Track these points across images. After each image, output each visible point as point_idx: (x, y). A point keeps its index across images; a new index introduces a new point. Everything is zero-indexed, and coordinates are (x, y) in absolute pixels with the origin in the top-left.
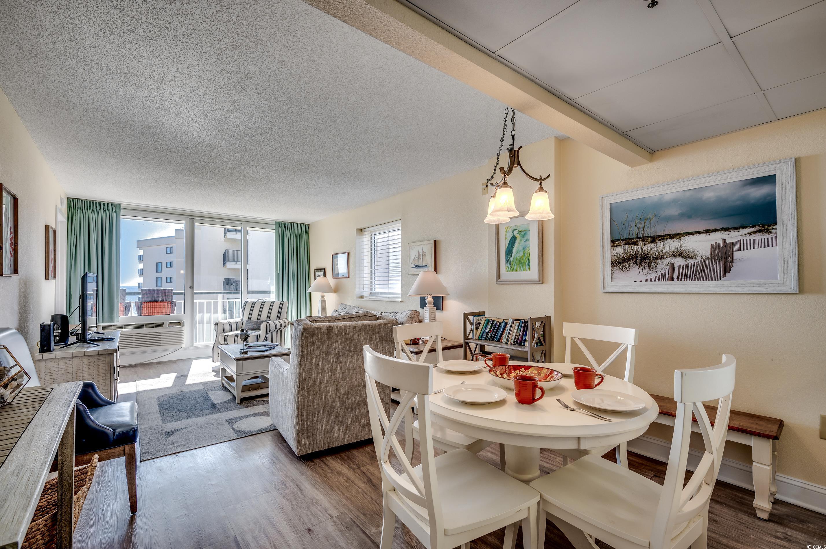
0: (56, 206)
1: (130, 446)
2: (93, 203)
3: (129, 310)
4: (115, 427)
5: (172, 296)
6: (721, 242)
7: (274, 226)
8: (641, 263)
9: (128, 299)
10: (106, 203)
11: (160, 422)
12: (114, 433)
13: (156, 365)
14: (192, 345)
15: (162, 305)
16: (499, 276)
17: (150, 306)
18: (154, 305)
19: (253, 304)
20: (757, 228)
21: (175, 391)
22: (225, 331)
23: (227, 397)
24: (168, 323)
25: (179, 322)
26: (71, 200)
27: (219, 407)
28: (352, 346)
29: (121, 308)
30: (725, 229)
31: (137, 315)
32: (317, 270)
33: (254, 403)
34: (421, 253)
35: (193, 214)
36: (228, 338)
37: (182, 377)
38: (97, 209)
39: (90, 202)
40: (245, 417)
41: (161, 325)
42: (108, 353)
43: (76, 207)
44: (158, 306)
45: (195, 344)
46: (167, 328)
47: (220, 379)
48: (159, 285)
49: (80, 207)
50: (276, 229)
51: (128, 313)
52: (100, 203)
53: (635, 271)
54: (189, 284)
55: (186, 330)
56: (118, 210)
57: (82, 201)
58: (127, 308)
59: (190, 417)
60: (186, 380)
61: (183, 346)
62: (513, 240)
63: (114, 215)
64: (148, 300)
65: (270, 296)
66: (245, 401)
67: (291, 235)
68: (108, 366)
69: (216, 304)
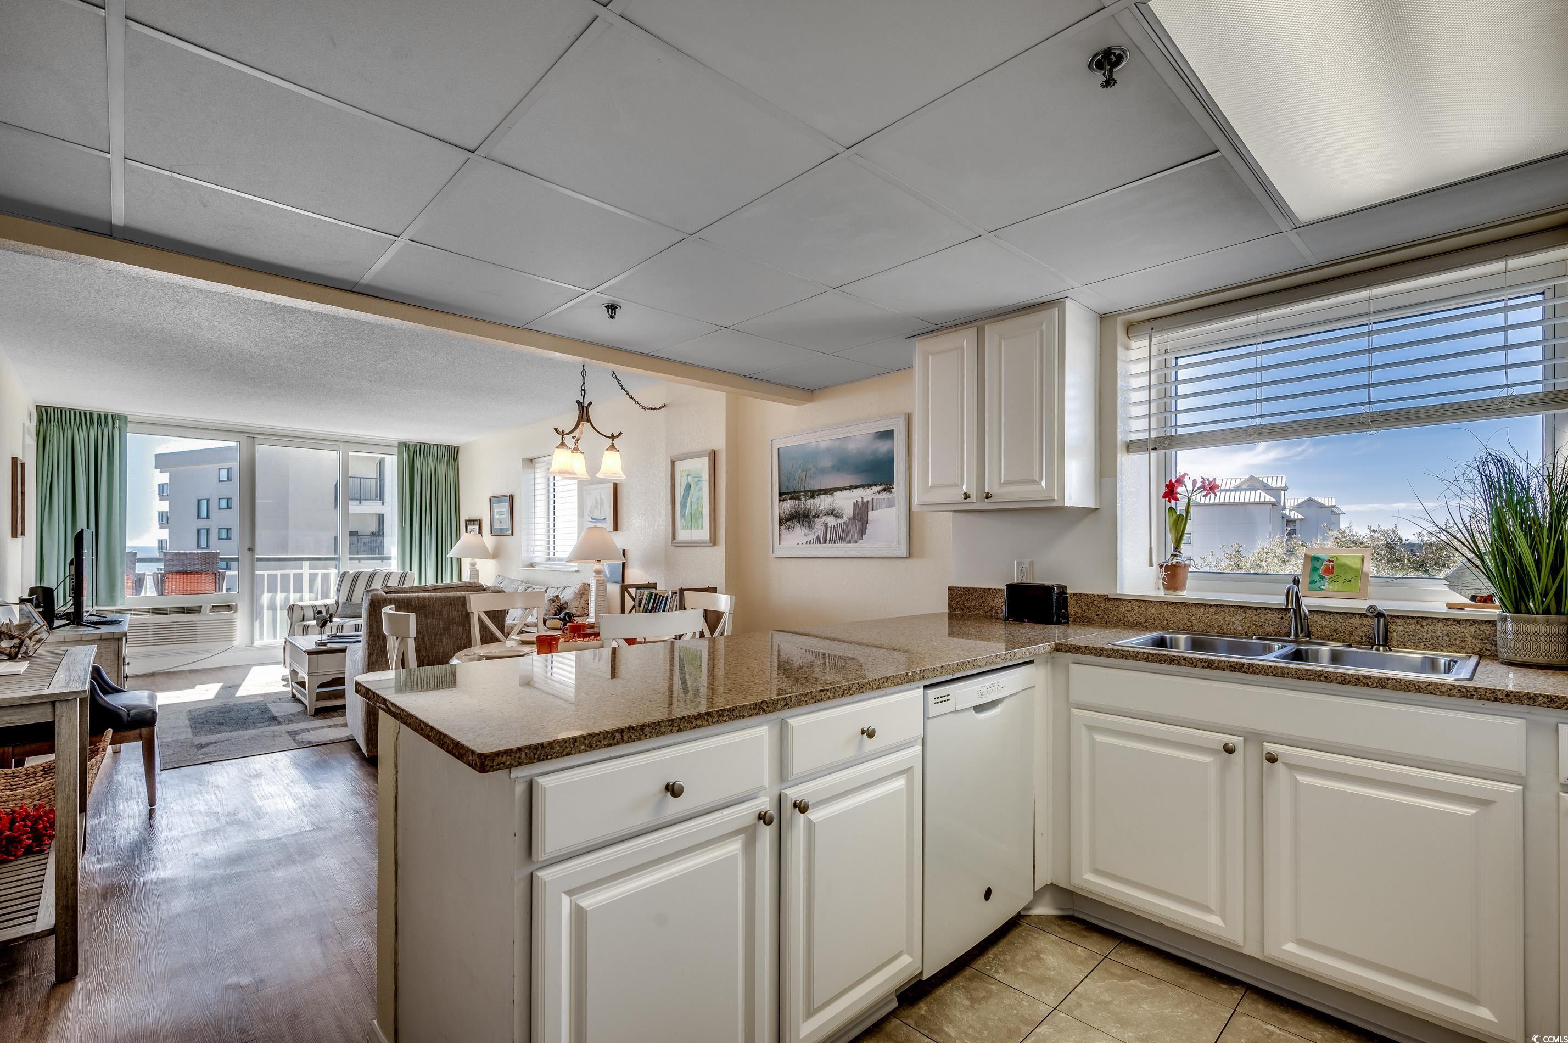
0: (24, 424)
1: (148, 729)
2: (80, 413)
3: (141, 587)
4: (129, 709)
5: (217, 563)
6: (860, 500)
7: (397, 449)
8: (803, 521)
9: (140, 568)
10: (103, 414)
11: (190, 736)
12: (129, 714)
13: (189, 675)
14: (252, 643)
15: (200, 578)
16: (674, 537)
17: (178, 580)
18: (185, 577)
19: (356, 577)
20: (883, 487)
21: (218, 703)
22: (305, 617)
23: (297, 708)
24: (209, 607)
25: (229, 606)
26: (43, 409)
27: (280, 719)
28: (441, 622)
29: (127, 583)
30: (863, 486)
31: (155, 594)
32: (470, 522)
33: (335, 714)
34: (599, 501)
35: (252, 429)
36: (309, 629)
37: (231, 688)
38: (86, 424)
39: (75, 413)
40: (316, 728)
41: (198, 610)
42: (115, 637)
43: (50, 421)
44: (192, 581)
45: (257, 643)
46: (207, 615)
47: (289, 689)
48: (204, 544)
49: (58, 421)
50: (400, 455)
51: (141, 591)
52: (91, 414)
53: (799, 530)
54: (248, 545)
55: (240, 620)
56: (122, 425)
57: (61, 411)
58: (139, 583)
59: (236, 730)
60: (237, 691)
61: (236, 643)
62: (689, 486)
63: (117, 432)
64: (175, 569)
65: (390, 565)
66: (320, 713)
67: (425, 464)
68: (115, 655)
69: (299, 578)
